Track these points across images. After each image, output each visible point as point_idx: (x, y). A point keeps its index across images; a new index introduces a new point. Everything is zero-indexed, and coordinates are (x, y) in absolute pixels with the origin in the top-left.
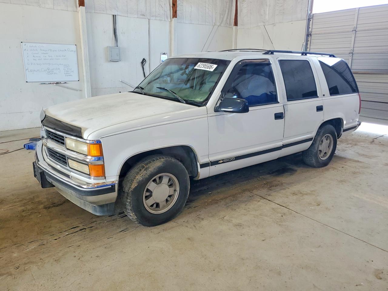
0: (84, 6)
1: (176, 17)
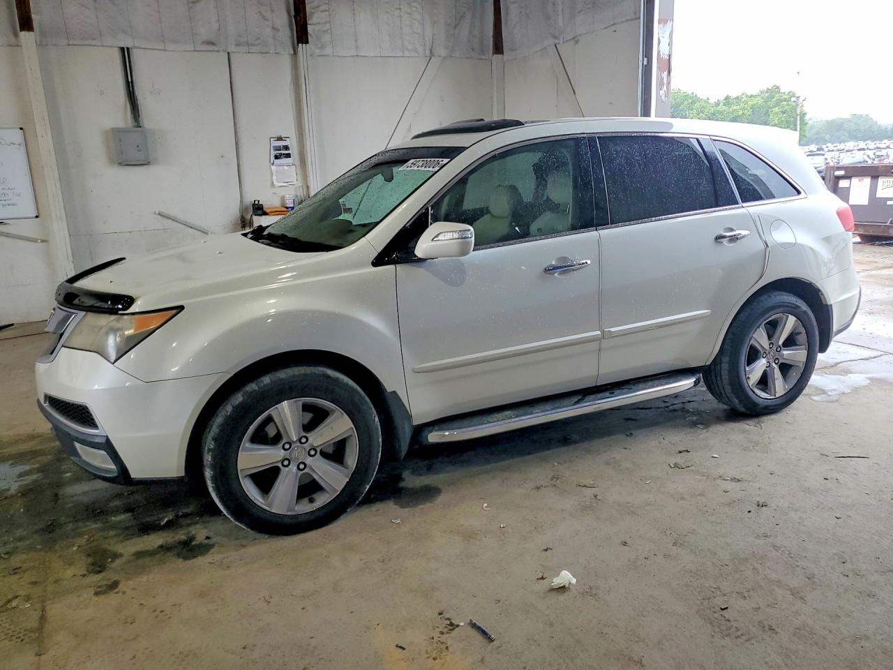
0: (33, 30)
1: (307, 42)
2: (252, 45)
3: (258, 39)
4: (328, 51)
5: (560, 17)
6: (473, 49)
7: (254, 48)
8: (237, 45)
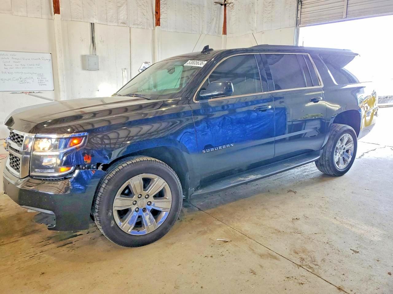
0: (60, 14)
1: (159, 25)
2: (139, 25)
3: (141, 23)
4: (165, 29)
5: (255, 23)
6: (215, 32)
7: (140, 26)
8: (133, 25)
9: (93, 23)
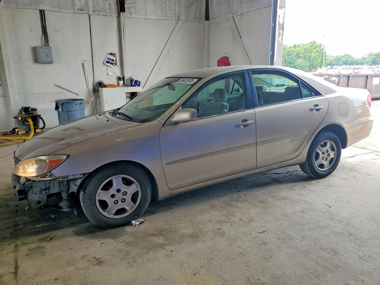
0: (1, 1)
1: (124, 11)
2: (99, 12)
3: (103, 9)
4: (133, 16)
5: (235, 5)
6: (196, 18)
7: (101, 13)
8: (93, 11)
9: (42, 10)
